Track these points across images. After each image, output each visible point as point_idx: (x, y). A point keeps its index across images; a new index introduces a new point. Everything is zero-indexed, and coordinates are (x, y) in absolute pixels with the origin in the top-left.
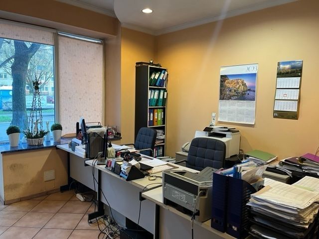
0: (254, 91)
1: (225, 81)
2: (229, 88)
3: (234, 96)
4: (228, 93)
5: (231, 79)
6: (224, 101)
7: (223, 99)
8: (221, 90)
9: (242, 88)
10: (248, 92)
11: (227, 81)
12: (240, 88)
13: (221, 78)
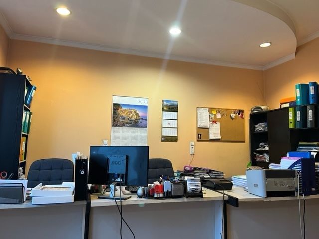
1: (118, 109)
2: (122, 116)
3: (127, 123)
4: (121, 120)
5: (124, 108)
6: (117, 128)
11: (120, 109)
12: (133, 117)
13: (114, 106)
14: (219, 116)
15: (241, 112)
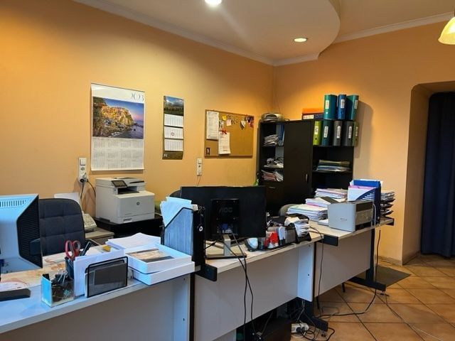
1: (101, 107)
2: (107, 118)
3: (114, 131)
4: (106, 126)
5: (110, 106)
6: (101, 138)
7: (99, 135)
8: (94, 120)
9: (125, 122)
10: (135, 127)
11: (103, 108)
12: (124, 120)
13: (94, 101)
14: (229, 123)
15: (251, 119)
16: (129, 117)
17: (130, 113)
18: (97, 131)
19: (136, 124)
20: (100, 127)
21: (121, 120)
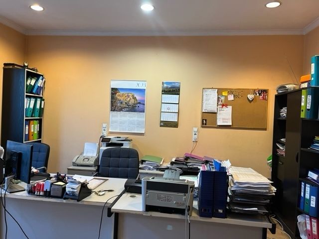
0: (144, 104)
1: (116, 94)
2: (120, 100)
3: (125, 108)
4: (119, 105)
5: (121, 93)
6: (115, 112)
7: (114, 110)
8: (112, 102)
9: (132, 101)
10: (138, 105)
11: (118, 94)
13: (112, 91)
14: (231, 98)
16: (134, 98)
17: (135, 96)
18: (113, 108)
19: (139, 103)
20: (115, 106)
21: (129, 101)
